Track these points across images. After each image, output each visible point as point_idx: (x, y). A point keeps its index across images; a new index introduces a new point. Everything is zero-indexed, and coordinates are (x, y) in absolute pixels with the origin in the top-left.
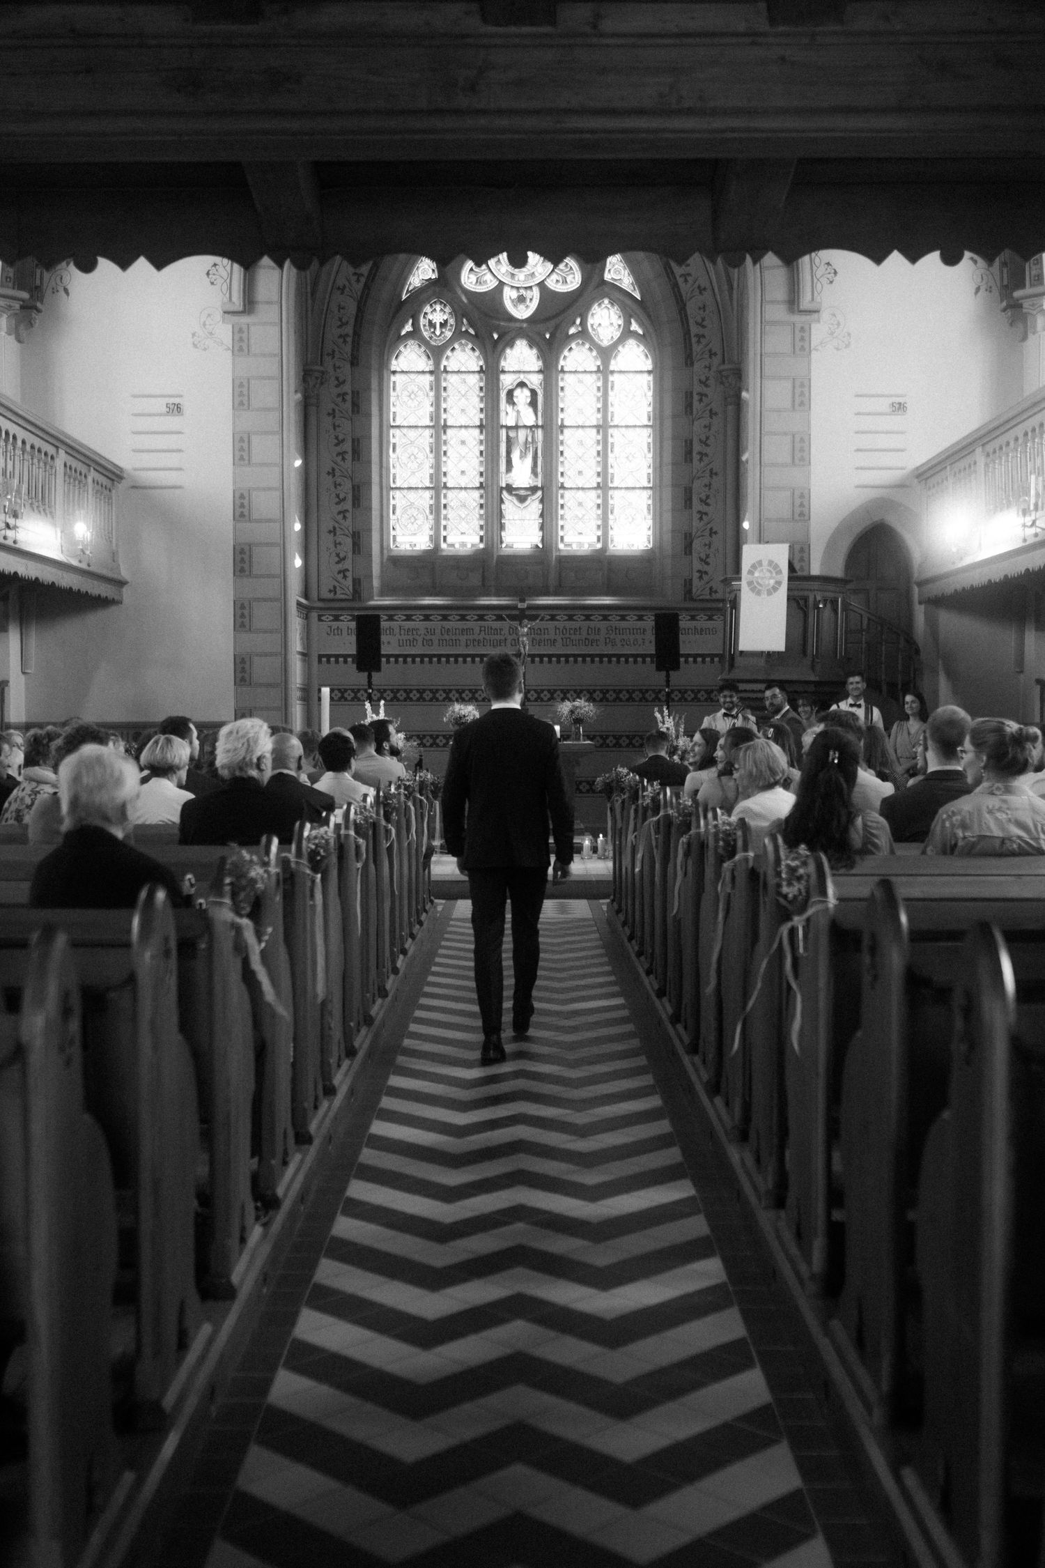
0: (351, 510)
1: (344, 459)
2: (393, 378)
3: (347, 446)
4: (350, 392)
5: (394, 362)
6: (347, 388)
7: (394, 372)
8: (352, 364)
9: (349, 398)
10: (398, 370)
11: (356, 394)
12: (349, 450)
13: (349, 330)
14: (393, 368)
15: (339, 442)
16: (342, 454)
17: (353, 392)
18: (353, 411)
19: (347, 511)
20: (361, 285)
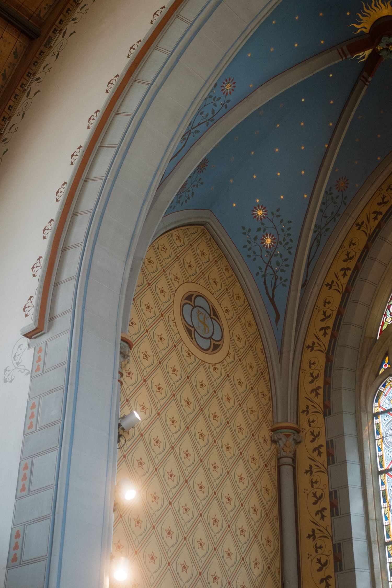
0: (333, 576)
1: (323, 517)
2: (376, 421)
3: (325, 503)
4: (325, 444)
5: (375, 404)
6: (322, 441)
7: (376, 415)
8: (325, 415)
9: (324, 450)
10: (380, 410)
11: (330, 444)
12: (328, 507)
13: (320, 382)
14: (375, 410)
15: (318, 499)
16: (321, 512)
17: (327, 443)
18: (329, 464)
19: (329, 577)
20: (328, 337)
